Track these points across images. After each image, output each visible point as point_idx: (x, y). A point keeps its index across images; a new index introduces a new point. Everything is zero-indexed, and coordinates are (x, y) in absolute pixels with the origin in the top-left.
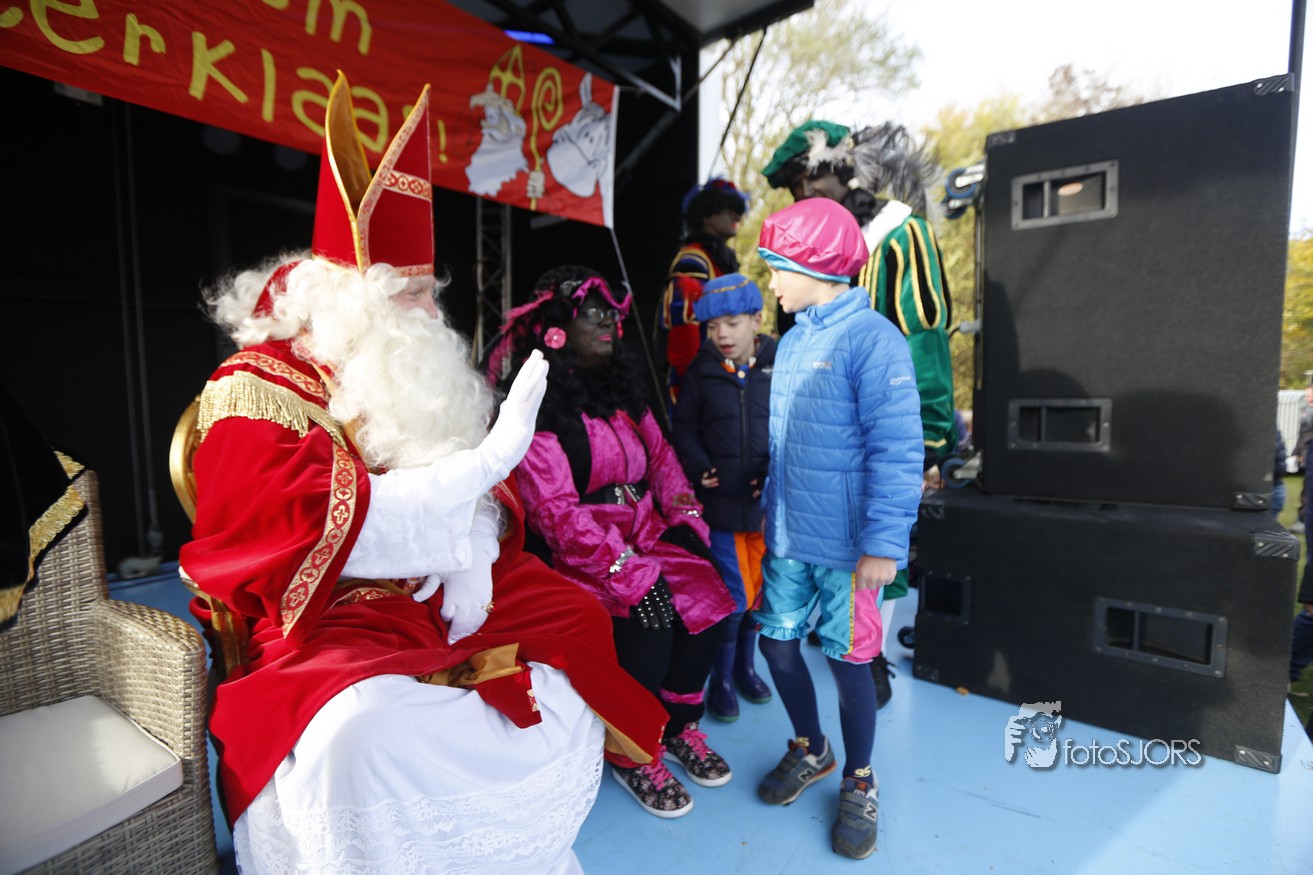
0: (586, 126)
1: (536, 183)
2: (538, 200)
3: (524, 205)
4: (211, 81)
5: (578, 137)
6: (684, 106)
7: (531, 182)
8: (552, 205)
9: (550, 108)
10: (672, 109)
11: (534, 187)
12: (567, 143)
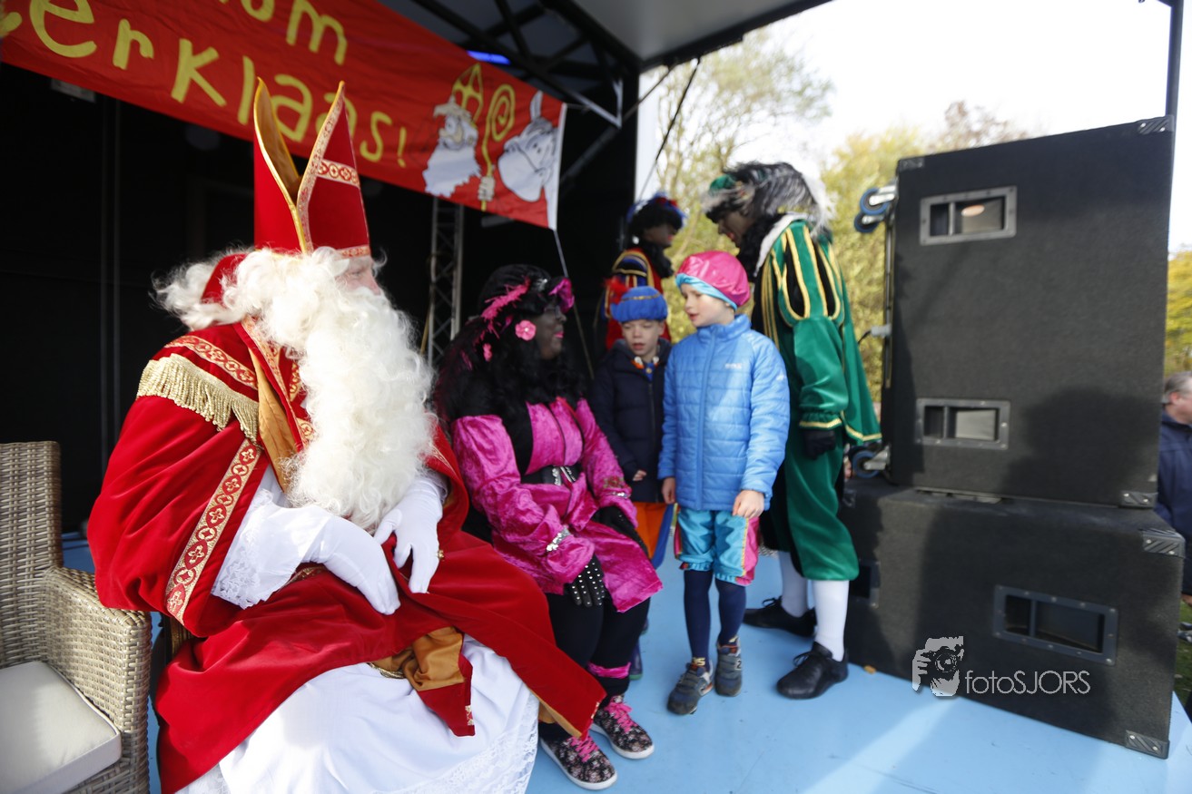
0: (535, 138)
1: (487, 188)
2: (488, 202)
3: (475, 206)
4: (193, 84)
5: (527, 147)
6: (624, 123)
7: (482, 187)
8: (501, 207)
9: (502, 121)
10: (614, 126)
11: (485, 191)
12: (517, 153)
